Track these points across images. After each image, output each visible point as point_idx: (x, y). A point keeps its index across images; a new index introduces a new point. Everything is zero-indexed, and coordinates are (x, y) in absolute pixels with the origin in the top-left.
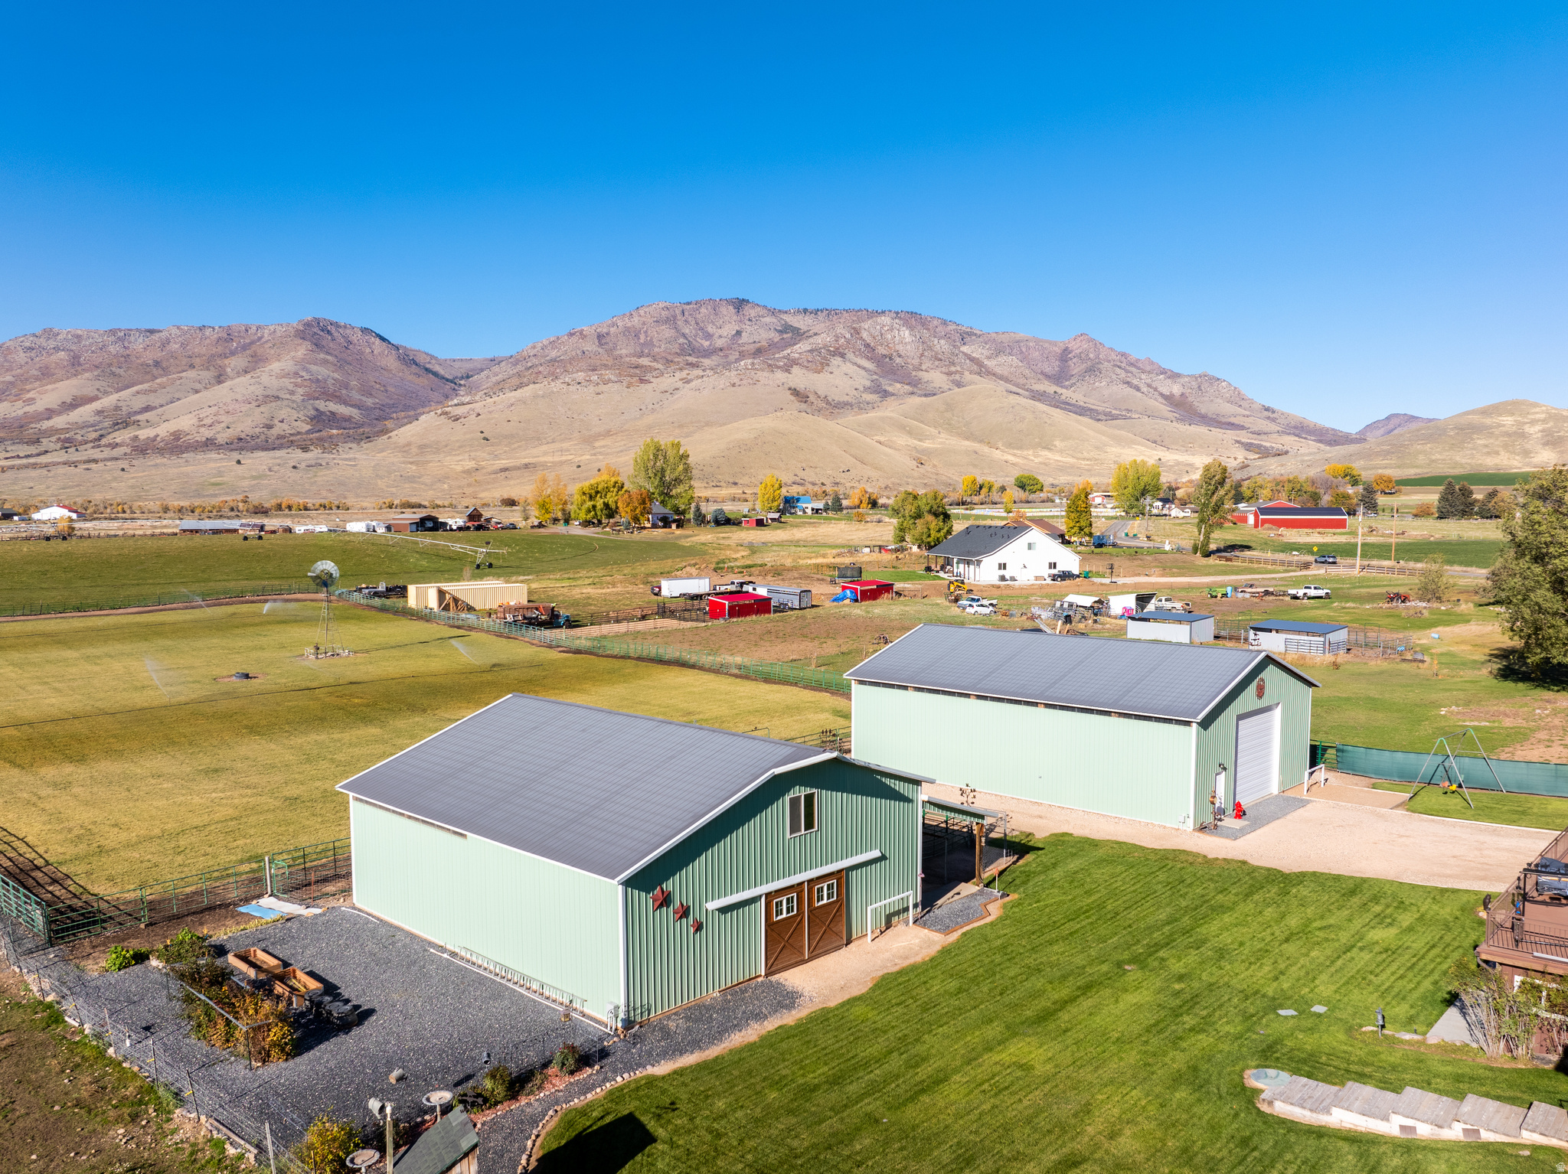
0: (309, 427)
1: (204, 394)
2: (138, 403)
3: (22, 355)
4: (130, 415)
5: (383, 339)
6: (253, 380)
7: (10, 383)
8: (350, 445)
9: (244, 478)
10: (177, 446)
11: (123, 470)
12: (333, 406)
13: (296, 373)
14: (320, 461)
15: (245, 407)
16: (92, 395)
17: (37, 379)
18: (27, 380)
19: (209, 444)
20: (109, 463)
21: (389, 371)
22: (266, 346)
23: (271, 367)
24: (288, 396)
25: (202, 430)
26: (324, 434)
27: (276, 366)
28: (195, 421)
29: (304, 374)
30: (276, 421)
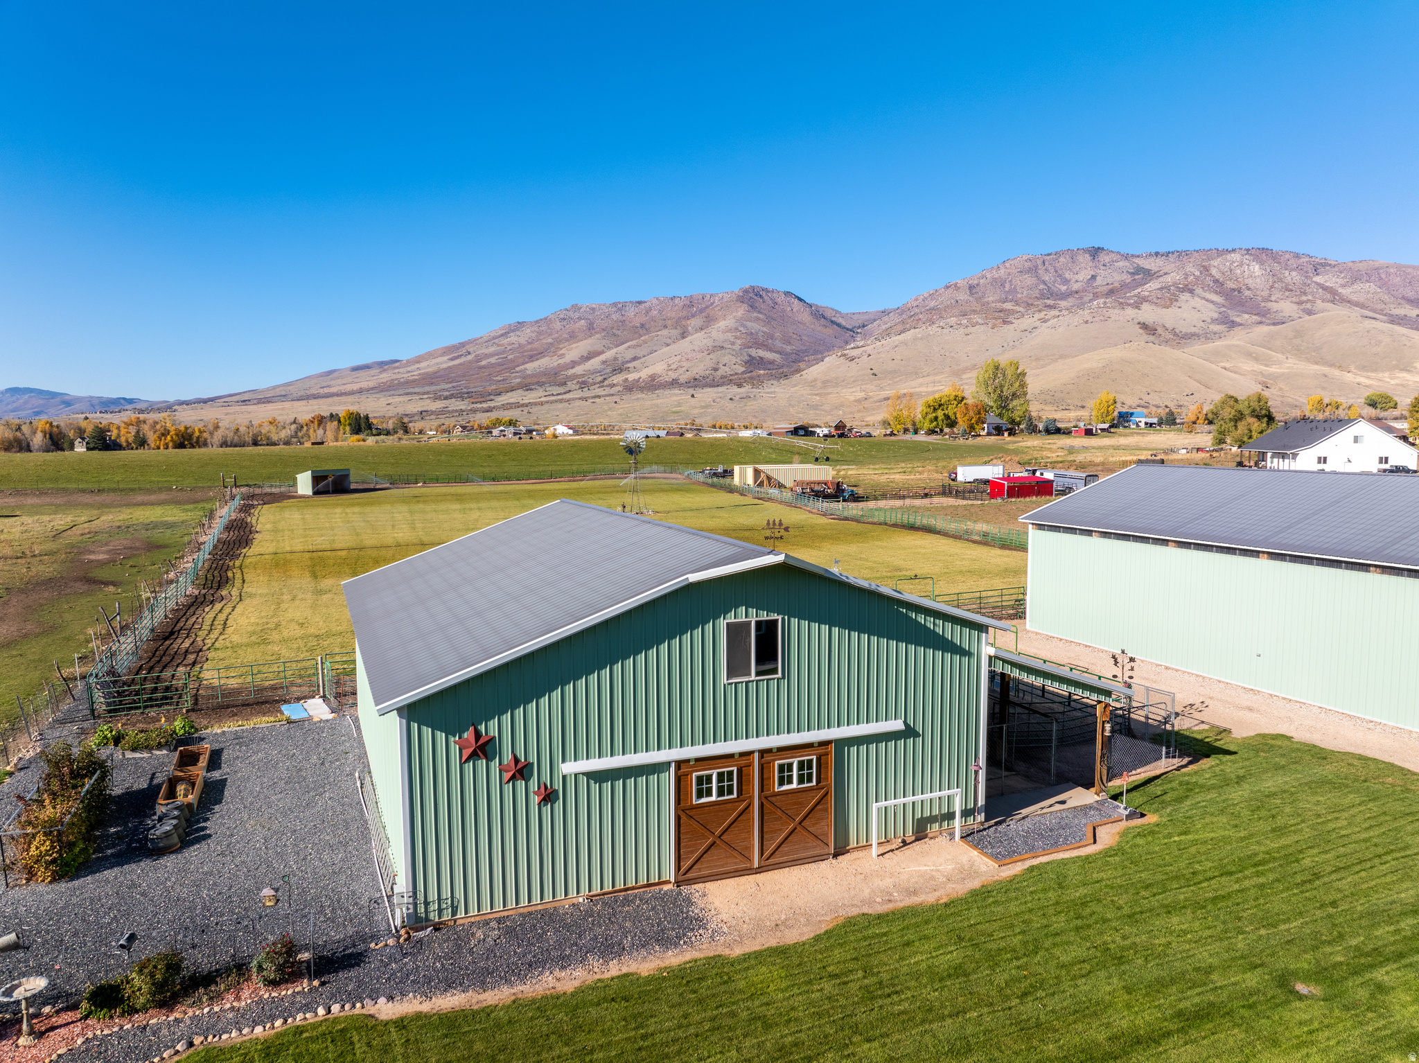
0: (744, 369)
1: (673, 346)
2: (629, 355)
3: (559, 324)
4: (623, 363)
5: (800, 300)
6: (706, 335)
7: (550, 343)
8: (772, 382)
9: (696, 408)
10: (653, 385)
11: (616, 402)
12: (761, 353)
13: (736, 329)
14: (750, 394)
15: (700, 356)
16: (600, 350)
17: (567, 340)
18: (560, 341)
19: (674, 383)
20: (607, 398)
21: (804, 324)
22: (716, 309)
23: (719, 325)
24: (730, 346)
25: (670, 373)
26: (754, 374)
27: (722, 324)
28: (665, 367)
29: (742, 329)
30: (721, 365)
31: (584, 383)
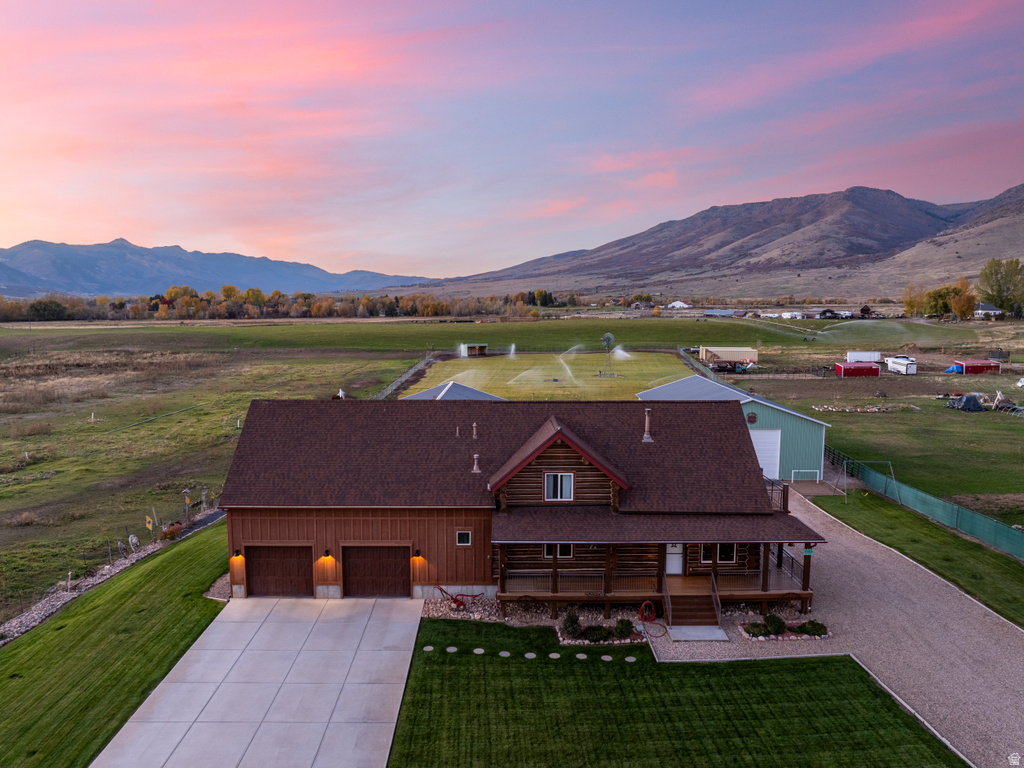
0: (845, 253)
1: (787, 236)
2: (752, 244)
3: (700, 221)
5: (899, 196)
6: (815, 227)
7: (693, 236)
8: (868, 264)
9: (800, 285)
11: (737, 280)
12: (861, 240)
14: (847, 274)
15: (809, 243)
16: (730, 240)
17: (706, 233)
18: (701, 234)
20: (731, 277)
21: (902, 216)
22: (826, 207)
23: (826, 219)
24: (835, 236)
25: (784, 257)
26: (853, 257)
29: (846, 221)
30: (826, 251)
31: (716, 265)
